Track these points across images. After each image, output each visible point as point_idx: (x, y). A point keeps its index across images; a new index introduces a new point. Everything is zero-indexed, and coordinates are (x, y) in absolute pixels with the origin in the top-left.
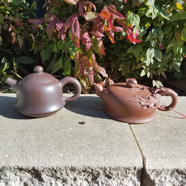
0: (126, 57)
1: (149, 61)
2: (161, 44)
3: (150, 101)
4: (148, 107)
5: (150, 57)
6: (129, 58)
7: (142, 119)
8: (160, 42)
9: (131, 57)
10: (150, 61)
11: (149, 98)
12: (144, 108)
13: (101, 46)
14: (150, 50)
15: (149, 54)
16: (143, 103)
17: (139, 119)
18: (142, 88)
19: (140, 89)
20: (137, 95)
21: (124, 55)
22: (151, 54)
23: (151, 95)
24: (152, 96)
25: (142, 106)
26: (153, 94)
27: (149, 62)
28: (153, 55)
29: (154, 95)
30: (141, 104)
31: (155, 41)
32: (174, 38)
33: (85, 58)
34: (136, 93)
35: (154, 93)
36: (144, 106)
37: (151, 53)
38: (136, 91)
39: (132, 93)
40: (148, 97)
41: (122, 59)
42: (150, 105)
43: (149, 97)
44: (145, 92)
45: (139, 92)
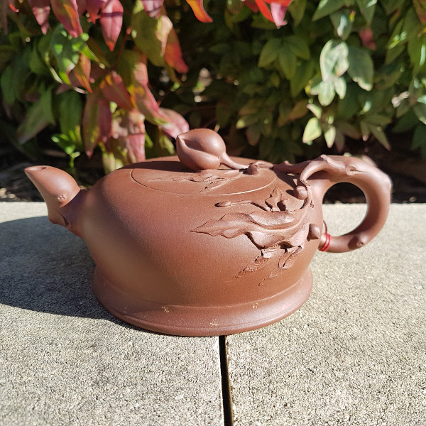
0: (259, 84)
1: (329, 86)
2: (367, 34)
3: (288, 220)
4: (285, 246)
5: (334, 71)
6: (269, 85)
7: (261, 305)
8: (364, 23)
9: (275, 82)
10: (332, 89)
11: (282, 206)
12: (268, 254)
13: (169, 36)
14: (333, 46)
15: (329, 62)
16: (260, 235)
17: (249, 308)
18: (247, 167)
19: (241, 170)
20: (231, 198)
21: (255, 75)
22: (336, 63)
23: (289, 192)
24: (294, 193)
25: (260, 247)
26: (295, 187)
27: (329, 89)
28: (344, 66)
29: (300, 189)
30: (253, 241)
31: (348, 17)
32: (410, 11)
33: (112, 79)
34: (224, 189)
35: (301, 184)
36: (265, 248)
37: (335, 58)
38: (223, 183)
39: (207, 191)
40: (277, 200)
41: (249, 90)
42: (292, 241)
43: (285, 203)
44: (264, 182)
45: (236, 185)
